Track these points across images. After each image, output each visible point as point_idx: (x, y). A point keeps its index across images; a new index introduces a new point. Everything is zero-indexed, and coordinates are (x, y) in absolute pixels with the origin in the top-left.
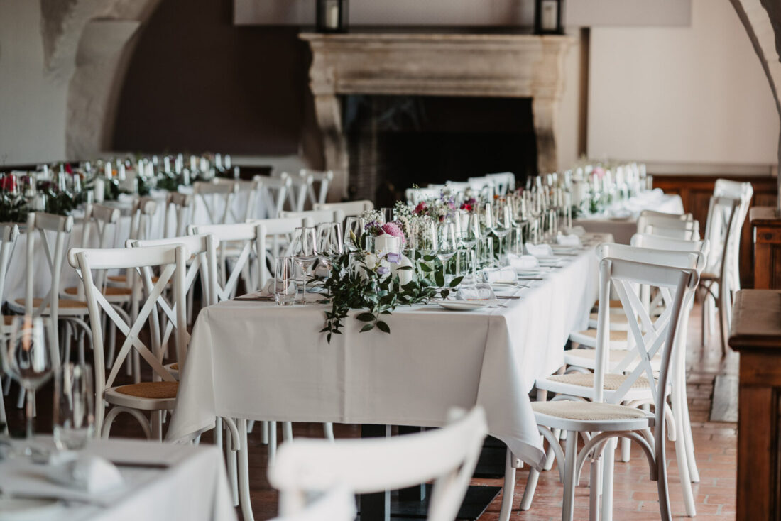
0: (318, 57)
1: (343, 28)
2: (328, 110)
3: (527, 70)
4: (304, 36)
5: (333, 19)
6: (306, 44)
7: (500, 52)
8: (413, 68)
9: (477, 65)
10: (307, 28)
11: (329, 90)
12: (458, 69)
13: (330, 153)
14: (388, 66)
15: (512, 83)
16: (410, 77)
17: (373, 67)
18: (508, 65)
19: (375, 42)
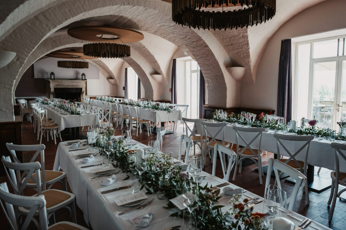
0: (51, 83)
1: (54, 79)
2: (52, 90)
3: (81, 85)
4: (49, 80)
5: (53, 78)
6: (49, 81)
7: (77, 82)
8: (65, 84)
9: (74, 84)
10: (49, 79)
11: (53, 87)
12: (72, 84)
13: (51, 96)
14: (62, 84)
15: (79, 86)
16: (65, 85)
17: (60, 84)
18: (79, 84)
19: (60, 81)
